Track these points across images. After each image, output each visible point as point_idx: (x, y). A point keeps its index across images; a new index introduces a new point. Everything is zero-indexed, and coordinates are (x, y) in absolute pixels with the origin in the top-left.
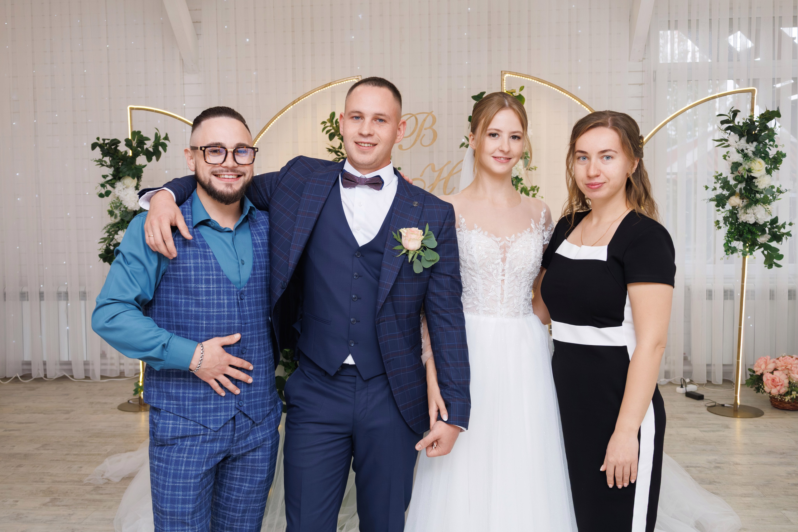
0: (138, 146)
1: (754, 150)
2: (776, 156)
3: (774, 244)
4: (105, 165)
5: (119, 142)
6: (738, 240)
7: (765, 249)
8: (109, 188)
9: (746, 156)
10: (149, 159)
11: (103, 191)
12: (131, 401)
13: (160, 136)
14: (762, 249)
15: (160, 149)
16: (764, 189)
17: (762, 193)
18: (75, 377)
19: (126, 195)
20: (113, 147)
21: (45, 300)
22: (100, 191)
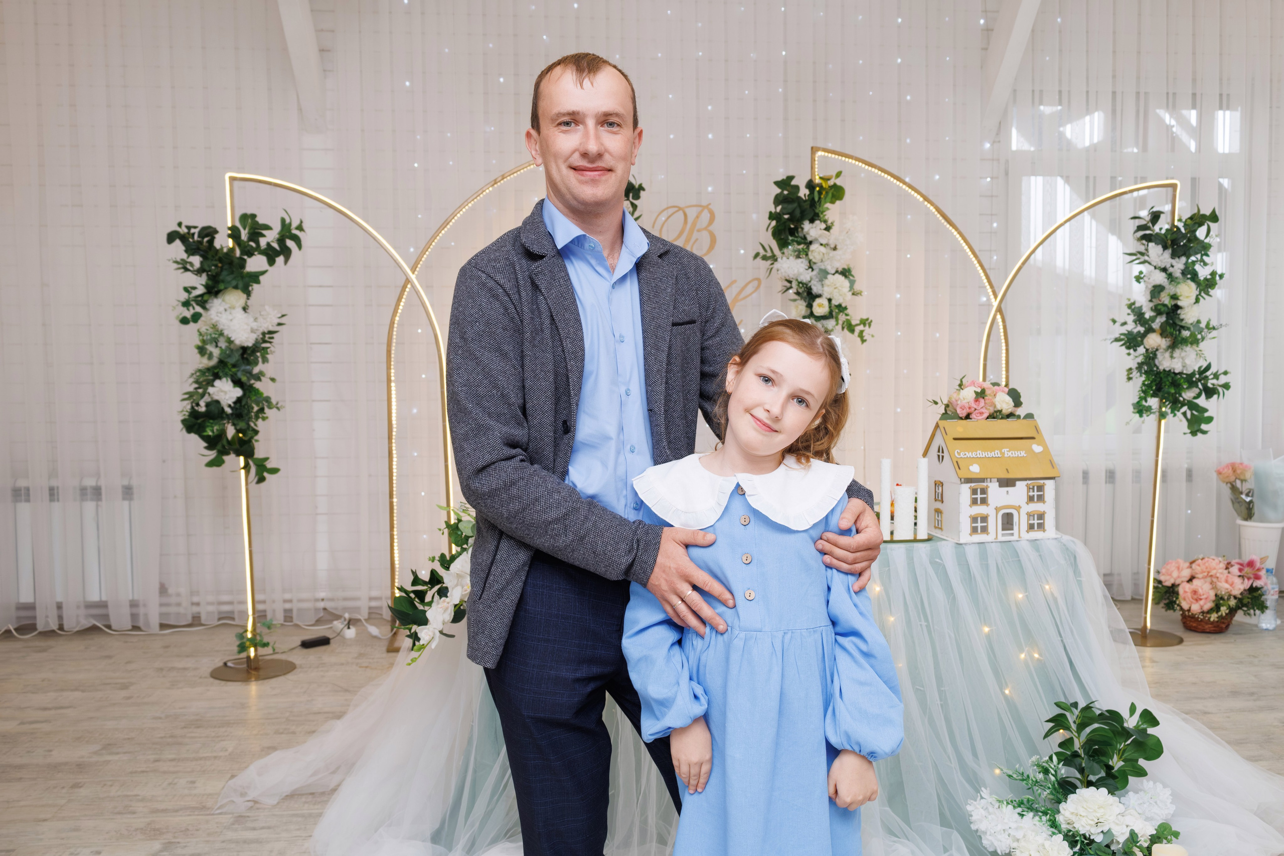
0: (250, 239)
1: (1182, 267)
2: (1209, 277)
3: (1202, 401)
4: (192, 269)
5: (217, 232)
6: (1154, 395)
7: (1190, 408)
8: (198, 309)
9: (1170, 277)
10: (271, 262)
11: (188, 314)
12: (229, 664)
13: (290, 224)
14: (1185, 408)
15: (290, 243)
16: (1192, 324)
17: (1187, 328)
18: (114, 627)
19: (231, 320)
20: (206, 239)
21: (58, 500)
22: (181, 314)
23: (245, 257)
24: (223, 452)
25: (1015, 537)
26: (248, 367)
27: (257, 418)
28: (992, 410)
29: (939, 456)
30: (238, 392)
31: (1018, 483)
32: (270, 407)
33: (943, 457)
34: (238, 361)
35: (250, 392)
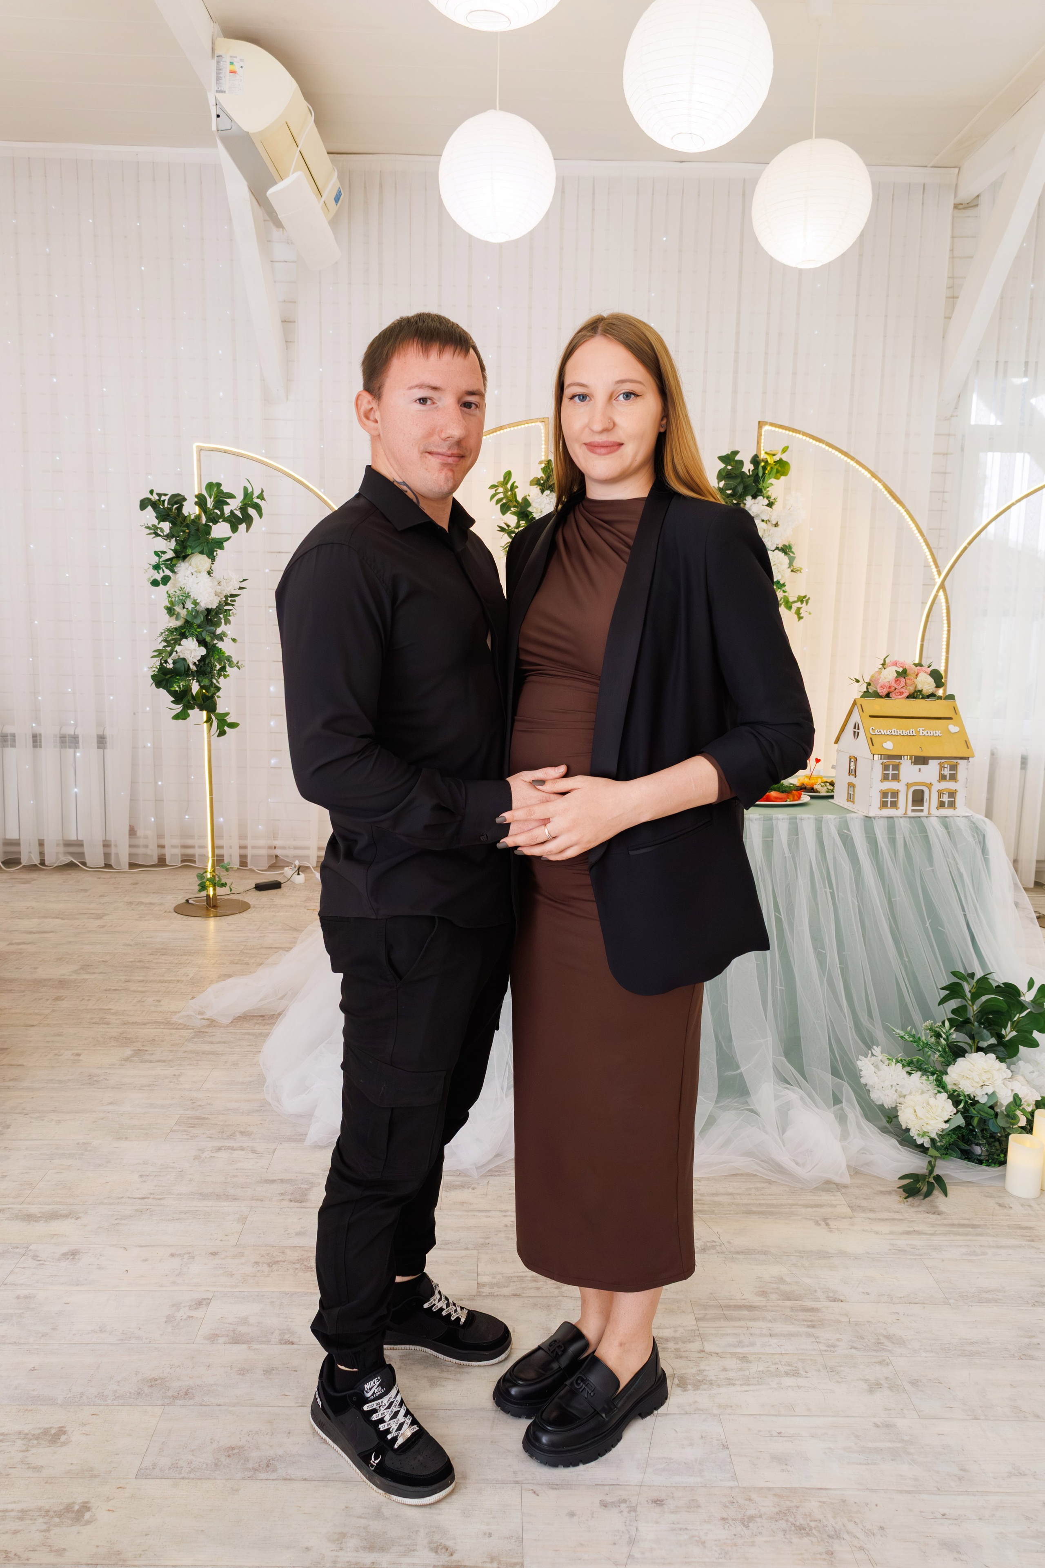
0: (215, 507)
4: (162, 534)
5: (185, 499)
8: (168, 572)
10: (234, 529)
11: (158, 577)
12: (191, 901)
13: (252, 493)
15: (252, 511)
18: (88, 864)
19: (197, 583)
20: (175, 506)
21: (41, 747)
22: (152, 577)
23: (211, 524)
24: (188, 706)
25: (925, 814)
26: (212, 628)
27: (219, 675)
28: (911, 689)
29: (855, 732)
30: (203, 651)
31: (930, 761)
32: (231, 666)
33: (858, 733)
34: (202, 622)
35: (214, 651)
